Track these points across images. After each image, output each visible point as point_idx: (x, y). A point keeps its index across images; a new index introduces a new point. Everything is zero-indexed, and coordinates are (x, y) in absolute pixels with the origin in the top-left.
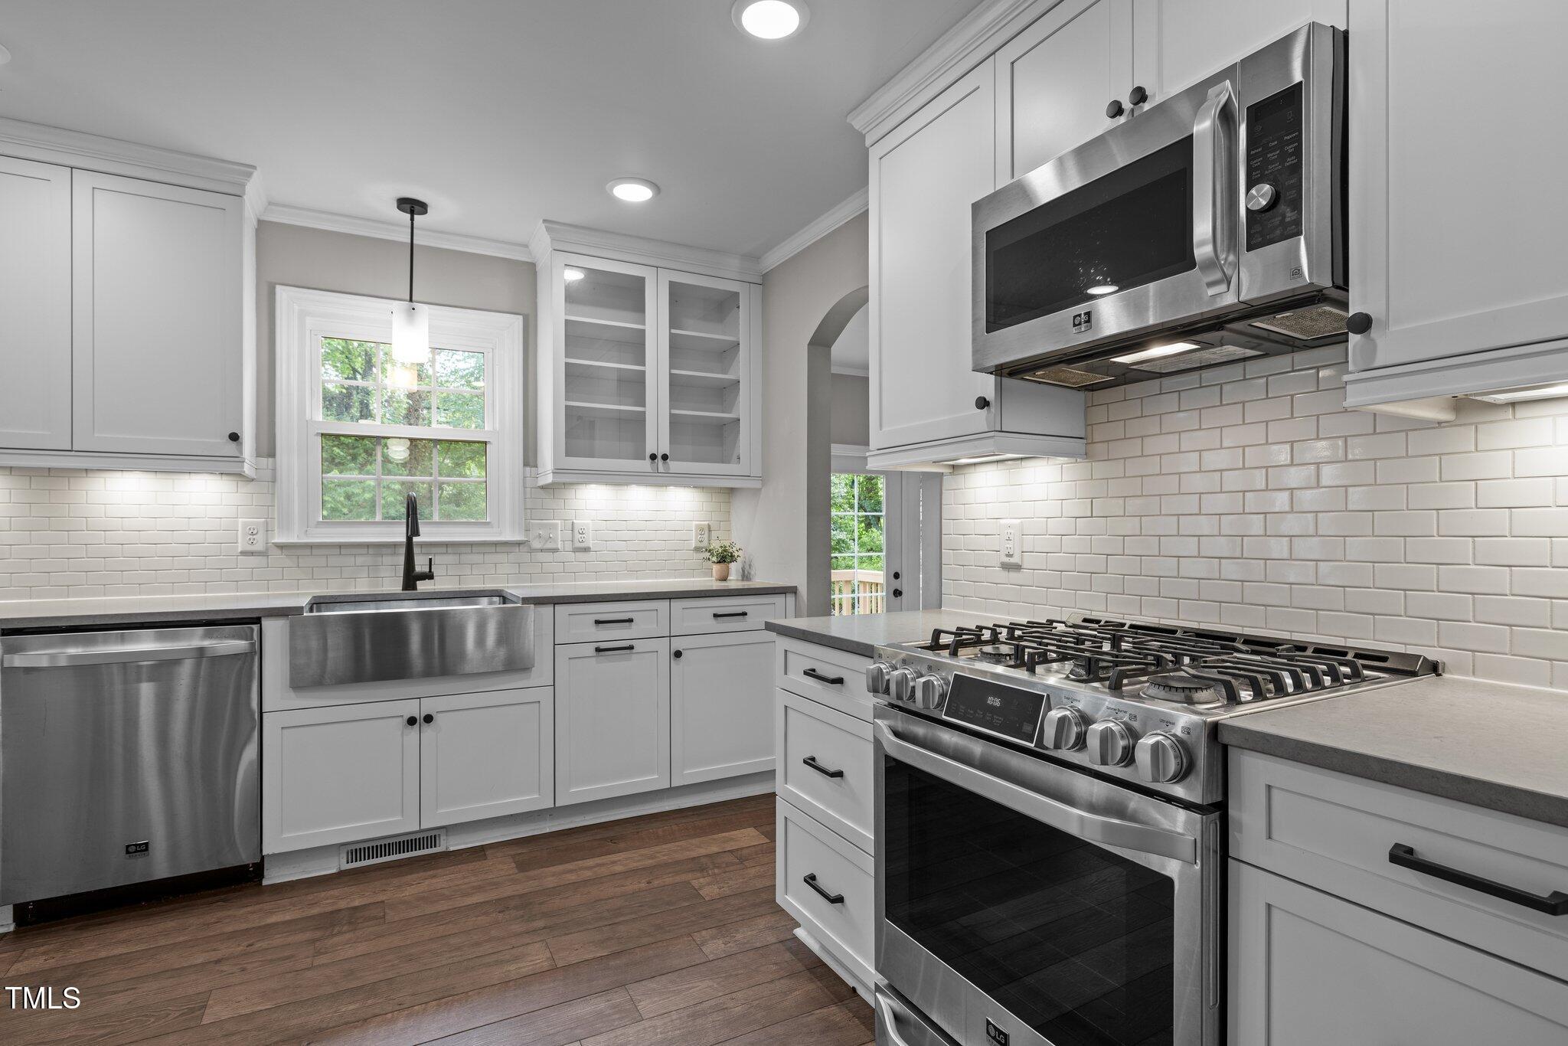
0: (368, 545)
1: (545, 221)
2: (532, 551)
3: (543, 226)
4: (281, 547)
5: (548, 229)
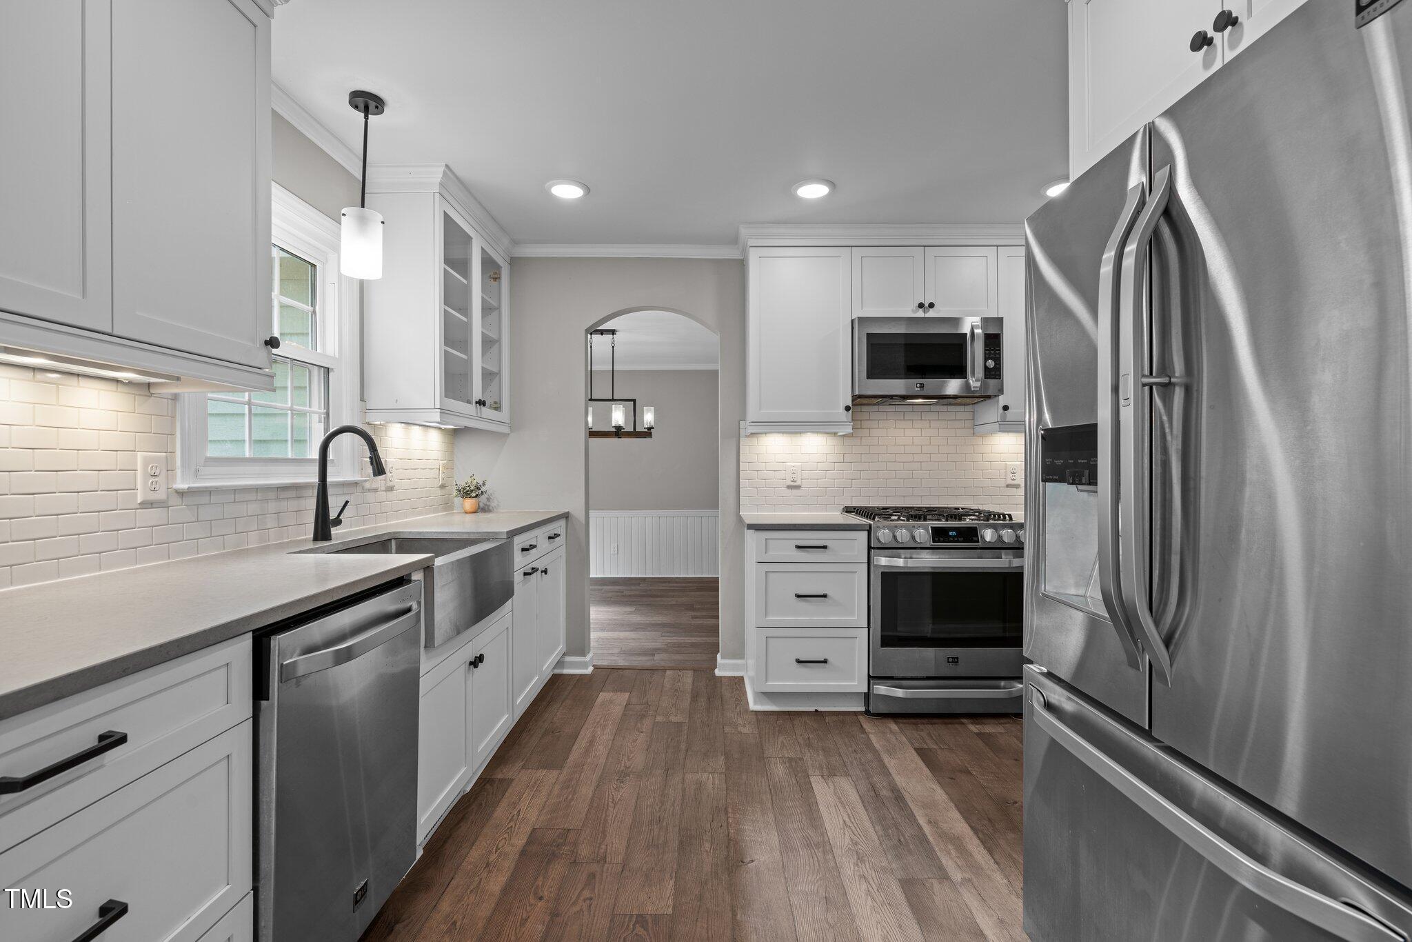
0: (257, 489)
1: (447, 166)
2: (365, 490)
3: (442, 169)
4: (181, 493)
5: (444, 173)
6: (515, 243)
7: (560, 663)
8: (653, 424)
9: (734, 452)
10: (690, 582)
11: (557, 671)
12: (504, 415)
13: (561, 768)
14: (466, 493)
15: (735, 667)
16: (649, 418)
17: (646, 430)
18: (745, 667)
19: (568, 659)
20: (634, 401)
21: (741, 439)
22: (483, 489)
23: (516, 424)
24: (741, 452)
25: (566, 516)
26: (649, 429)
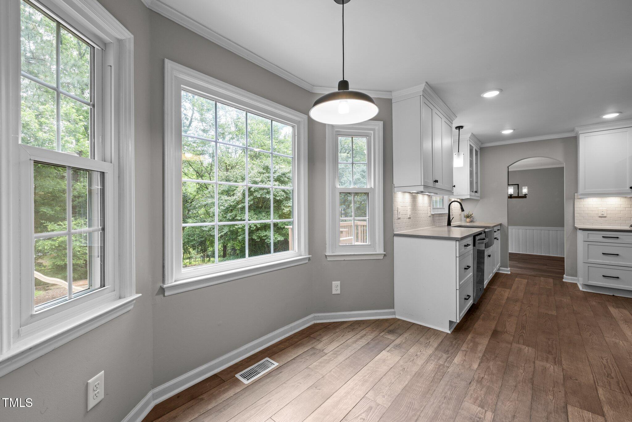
1: (472, 133)
4: (432, 215)
5: (471, 135)
6: (482, 143)
7: (499, 269)
8: (527, 193)
9: (572, 204)
10: (543, 257)
11: (498, 272)
12: (478, 195)
13: (511, 288)
14: (467, 217)
15: (574, 280)
16: (525, 190)
17: (524, 195)
18: (578, 281)
19: (501, 268)
20: (518, 185)
21: (575, 200)
22: (472, 216)
23: (482, 197)
24: (575, 204)
25: (501, 225)
26: (525, 195)
